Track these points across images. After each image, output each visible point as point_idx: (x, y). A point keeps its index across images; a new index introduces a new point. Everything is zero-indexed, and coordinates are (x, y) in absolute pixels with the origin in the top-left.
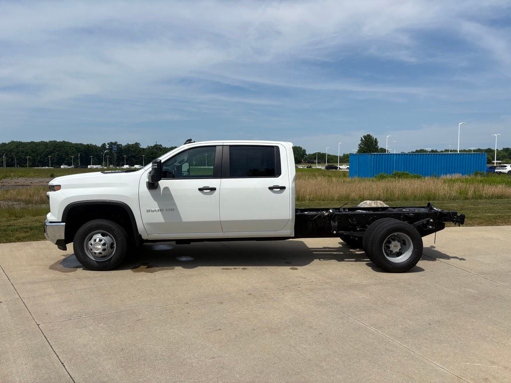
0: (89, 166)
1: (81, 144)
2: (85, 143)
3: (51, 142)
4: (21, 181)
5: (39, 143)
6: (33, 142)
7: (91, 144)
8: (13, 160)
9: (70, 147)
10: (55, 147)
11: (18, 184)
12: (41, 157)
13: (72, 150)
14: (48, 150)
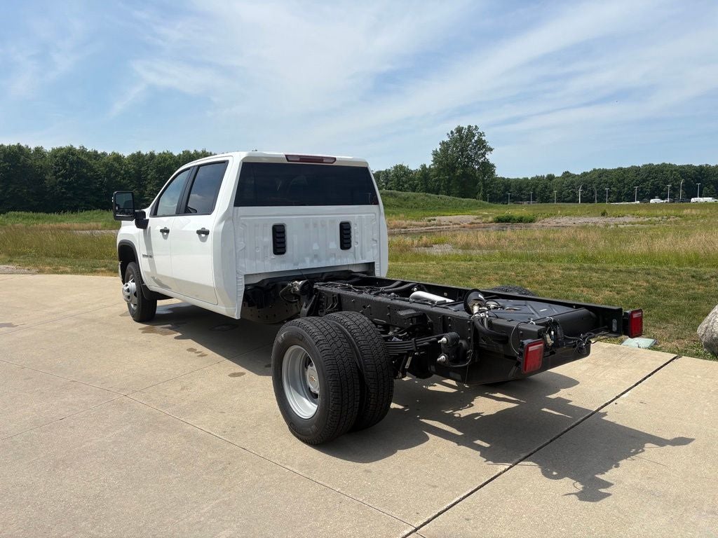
0: (693, 200)
1: (690, 166)
2: (697, 164)
3: (645, 166)
4: (564, 221)
5: (629, 169)
6: (621, 169)
7: (707, 165)
8: (593, 194)
9: (672, 171)
10: (650, 172)
11: (558, 225)
12: (629, 188)
13: (675, 175)
14: (639, 178)
